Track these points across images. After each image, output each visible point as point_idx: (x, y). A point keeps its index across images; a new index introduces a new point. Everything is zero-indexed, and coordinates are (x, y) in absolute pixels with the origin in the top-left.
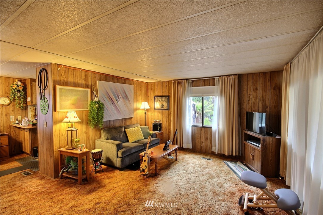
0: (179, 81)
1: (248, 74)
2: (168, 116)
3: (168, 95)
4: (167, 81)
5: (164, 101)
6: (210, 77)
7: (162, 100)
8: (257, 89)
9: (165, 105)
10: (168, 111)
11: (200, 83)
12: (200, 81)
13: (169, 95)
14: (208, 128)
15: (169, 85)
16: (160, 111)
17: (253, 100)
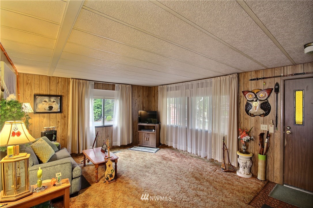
0: (81, 81)
1: (135, 85)
2: (60, 121)
3: (60, 94)
4: (59, 78)
5: (54, 102)
6: (110, 83)
7: (50, 101)
8: (139, 96)
9: (56, 107)
10: (60, 114)
11: (101, 87)
12: (102, 85)
13: (62, 94)
14: (109, 127)
15: (62, 83)
16: (46, 115)
17: (138, 103)
